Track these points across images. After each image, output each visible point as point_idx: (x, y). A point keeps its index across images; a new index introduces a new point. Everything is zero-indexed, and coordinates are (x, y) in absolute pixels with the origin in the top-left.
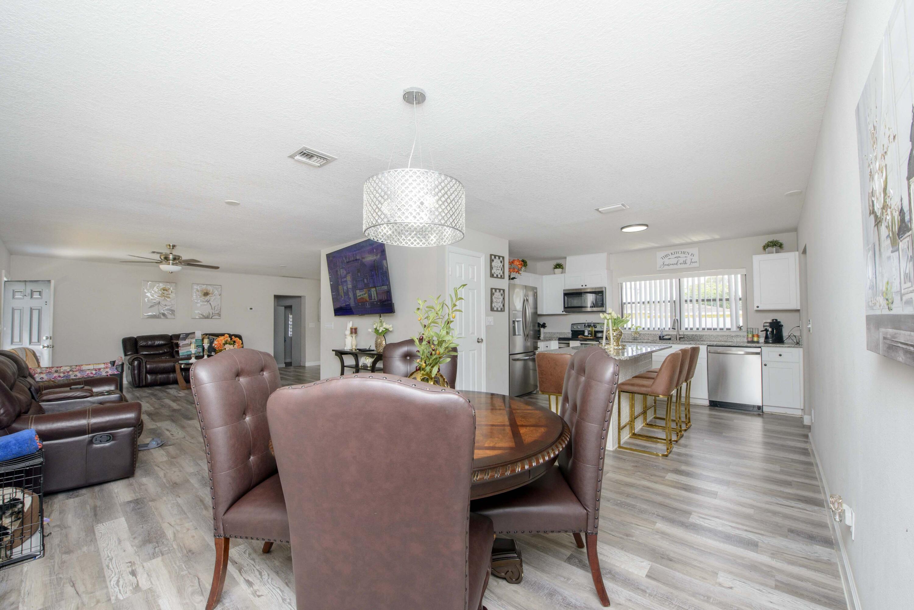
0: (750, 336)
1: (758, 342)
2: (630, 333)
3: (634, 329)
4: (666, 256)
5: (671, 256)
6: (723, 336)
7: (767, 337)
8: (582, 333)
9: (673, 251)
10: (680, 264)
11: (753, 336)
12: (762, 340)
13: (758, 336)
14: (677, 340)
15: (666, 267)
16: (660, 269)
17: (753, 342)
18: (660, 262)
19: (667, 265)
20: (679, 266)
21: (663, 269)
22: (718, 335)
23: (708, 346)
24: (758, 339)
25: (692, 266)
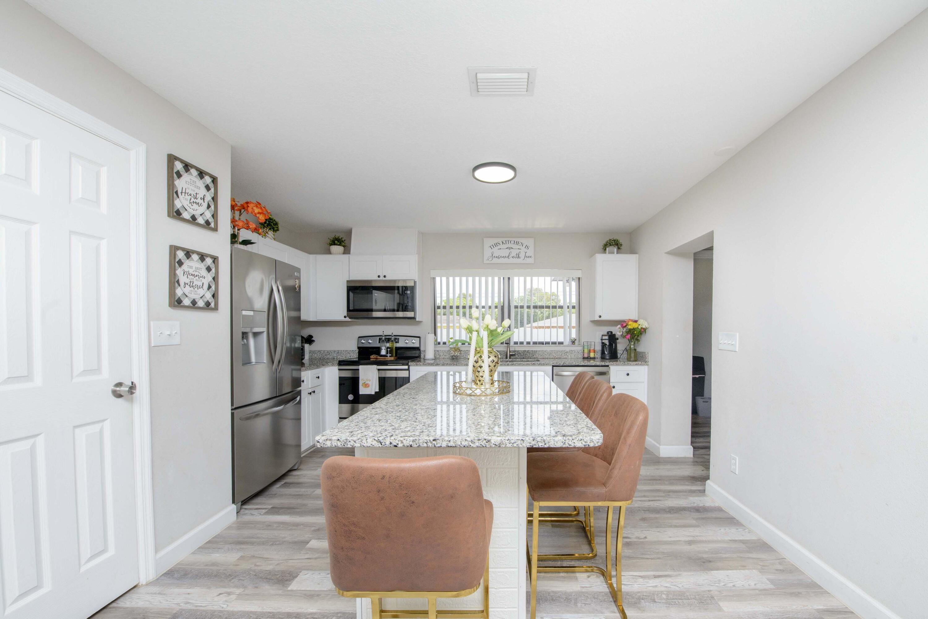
0: (586, 351)
1: (594, 358)
2: (447, 349)
4: (496, 245)
5: (502, 246)
6: (557, 351)
7: (603, 353)
8: (377, 350)
9: (504, 240)
10: (513, 257)
11: (589, 351)
12: (599, 355)
13: (594, 351)
14: (507, 358)
15: (495, 261)
16: (488, 262)
17: (589, 358)
18: (488, 252)
19: (497, 257)
20: (511, 260)
21: (491, 262)
22: (552, 351)
23: (553, 366)
24: (595, 355)
25: (524, 262)
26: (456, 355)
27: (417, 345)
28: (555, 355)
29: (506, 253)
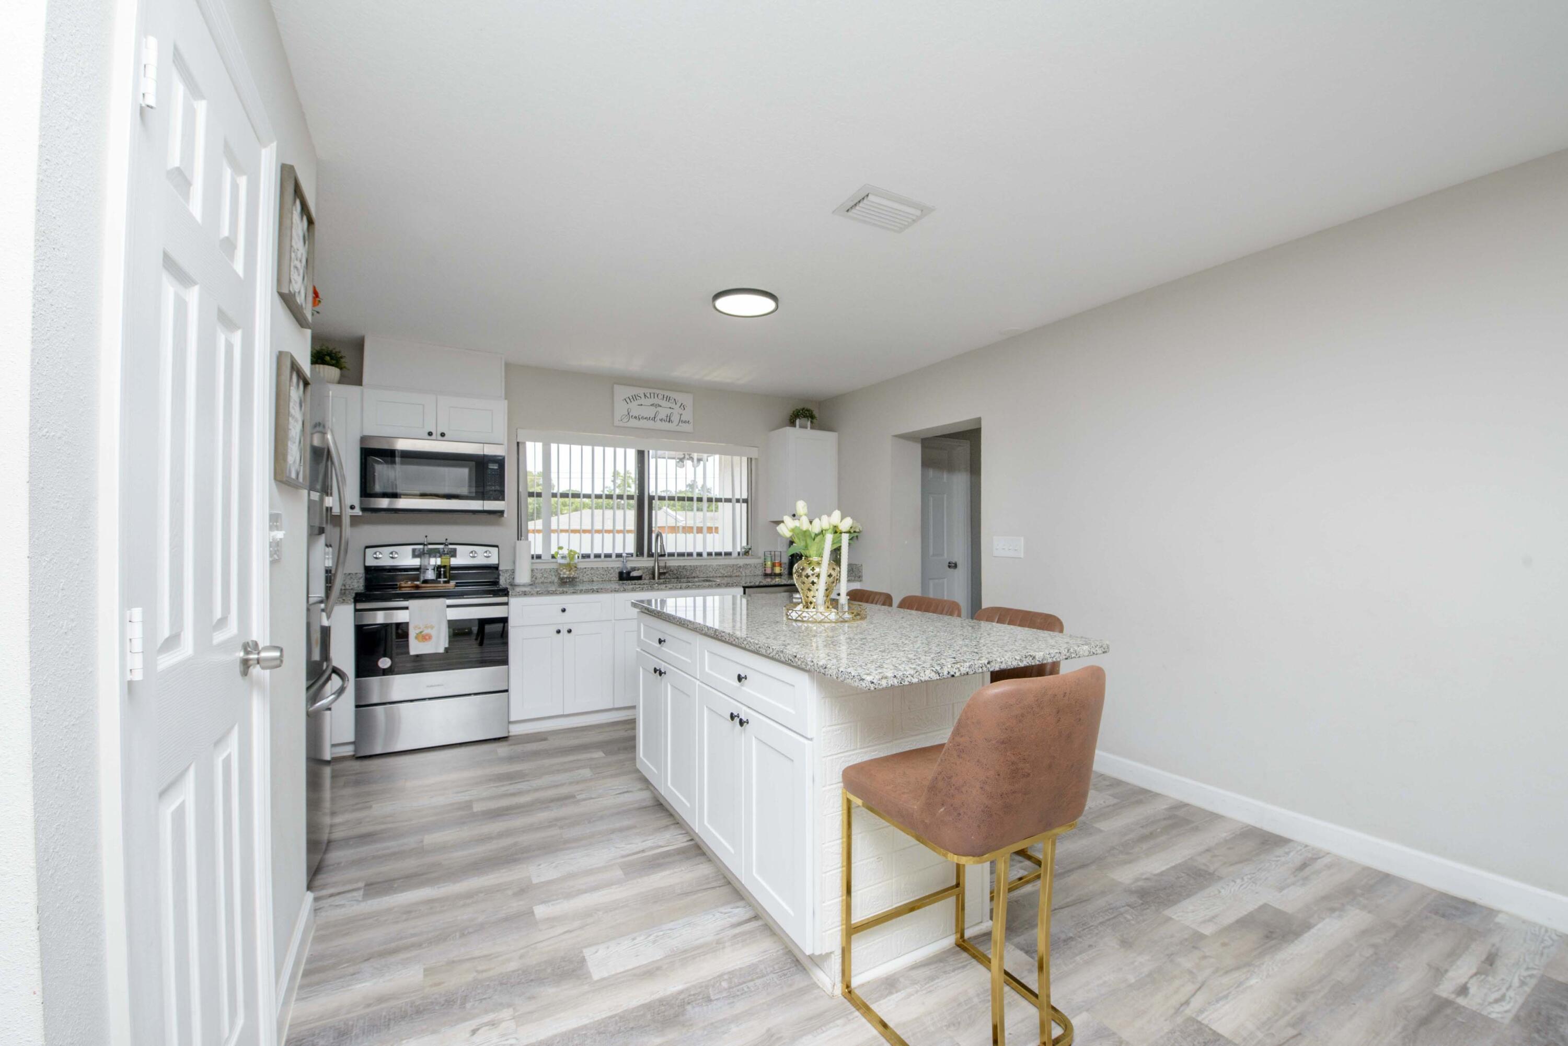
0: (769, 564)
1: (780, 575)
2: (554, 566)
3: (564, 557)
4: (635, 398)
5: (643, 401)
6: (727, 566)
9: (647, 391)
10: (661, 420)
11: (774, 565)
13: (780, 565)
14: (654, 578)
15: (634, 423)
16: (621, 424)
17: (772, 575)
18: (621, 408)
19: (636, 417)
20: (659, 425)
21: (626, 425)
22: (720, 566)
23: (745, 588)
24: (781, 570)
25: (679, 429)
26: (572, 576)
27: (493, 560)
28: (723, 572)
29: (650, 412)
